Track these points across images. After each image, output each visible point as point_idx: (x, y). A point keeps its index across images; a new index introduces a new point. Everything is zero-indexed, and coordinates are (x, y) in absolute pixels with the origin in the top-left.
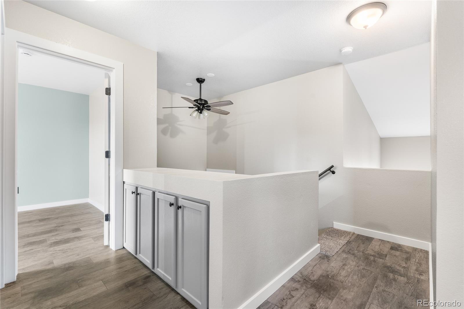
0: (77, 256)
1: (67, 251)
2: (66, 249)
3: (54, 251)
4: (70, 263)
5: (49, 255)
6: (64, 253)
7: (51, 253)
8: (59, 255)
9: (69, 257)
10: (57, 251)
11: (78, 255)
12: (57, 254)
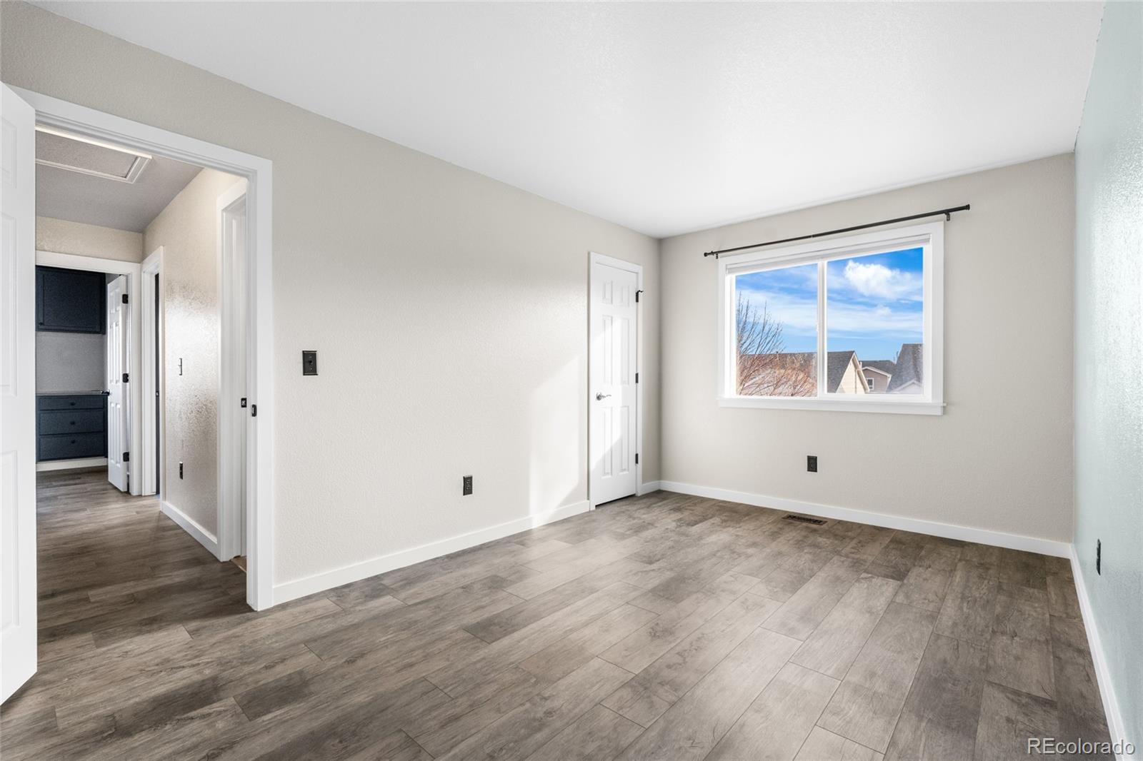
0: (130, 651)
1: (157, 665)
2: (162, 673)
3: (198, 664)
4: (149, 632)
5: (207, 652)
6: (167, 660)
7: (205, 659)
8: (179, 652)
9: (151, 646)
10: (190, 667)
11: (127, 652)
12: (186, 655)
